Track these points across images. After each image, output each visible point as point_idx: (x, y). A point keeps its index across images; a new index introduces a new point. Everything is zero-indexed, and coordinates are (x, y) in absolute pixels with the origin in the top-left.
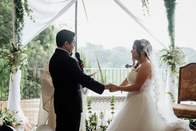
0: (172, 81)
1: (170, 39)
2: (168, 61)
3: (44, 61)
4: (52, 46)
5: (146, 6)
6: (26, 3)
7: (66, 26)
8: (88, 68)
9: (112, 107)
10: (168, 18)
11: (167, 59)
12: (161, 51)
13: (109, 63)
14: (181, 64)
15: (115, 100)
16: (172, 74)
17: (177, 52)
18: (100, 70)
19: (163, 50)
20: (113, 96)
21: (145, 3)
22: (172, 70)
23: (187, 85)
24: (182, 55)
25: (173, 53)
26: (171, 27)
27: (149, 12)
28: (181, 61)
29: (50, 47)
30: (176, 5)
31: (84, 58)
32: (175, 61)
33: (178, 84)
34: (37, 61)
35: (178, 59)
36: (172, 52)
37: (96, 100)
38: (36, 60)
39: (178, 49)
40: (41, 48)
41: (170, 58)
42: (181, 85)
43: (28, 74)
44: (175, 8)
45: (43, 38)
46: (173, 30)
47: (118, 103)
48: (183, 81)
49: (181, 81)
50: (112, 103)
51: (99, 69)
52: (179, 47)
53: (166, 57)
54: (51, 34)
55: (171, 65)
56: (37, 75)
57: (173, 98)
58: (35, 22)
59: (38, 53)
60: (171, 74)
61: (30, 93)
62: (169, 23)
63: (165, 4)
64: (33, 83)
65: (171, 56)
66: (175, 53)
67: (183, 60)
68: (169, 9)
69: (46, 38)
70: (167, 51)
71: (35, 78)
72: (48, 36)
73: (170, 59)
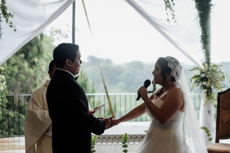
0: (208, 111)
1: (204, 53)
2: (201, 83)
3: (30, 83)
4: (41, 61)
5: (170, 8)
6: (3, 5)
7: (60, 33)
8: (91, 93)
9: (124, 150)
10: (201, 25)
11: (200, 81)
12: (192, 70)
13: (120, 84)
14: (220, 88)
15: (129, 139)
16: (208, 102)
17: (214, 71)
18: (108, 96)
19: (194, 69)
20: (126, 134)
21: (169, 4)
22: (208, 95)
23: (228, 117)
24: (221, 75)
25: (209, 73)
26: (205, 37)
27: (174, 16)
28: (220, 84)
29: (38, 62)
30: (211, 7)
31: (85, 79)
32: (212, 84)
33: (216, 116)
34: (19, 83)
35: (215, 80)
36: (207, 72)
37: (102, 139)
38: (18, 81)
39: (215, 68)
40: (26, 65)
41: (205, 79)
42: (220, 118)
43: (7, 101)
44: (210, 10)
45: (28, 50)
46: (208, 42)
47: (133, 144)
48: (223, 111)
49: (221, 112)
50: (124, 143)
51: (106, 94)
52: (217, 65)
53: (198, 78)
54: (39, 45)
55: (205, 89)
56: (19, 101)
57: (209, 135)
58: (16, 30)
59: (21, 71)
60: (206, 101)
61: (9, 127)
62: (202, 31)
63: (196, 5)
64: (14, 114)
65: (205, 76)
66: (211, 73)
67: (222, 82)
68: (202, 12)
69: (32, 50)
70: (200, 70)
71: (17, 105)
72: (35, 48)
73: (205, 81)
